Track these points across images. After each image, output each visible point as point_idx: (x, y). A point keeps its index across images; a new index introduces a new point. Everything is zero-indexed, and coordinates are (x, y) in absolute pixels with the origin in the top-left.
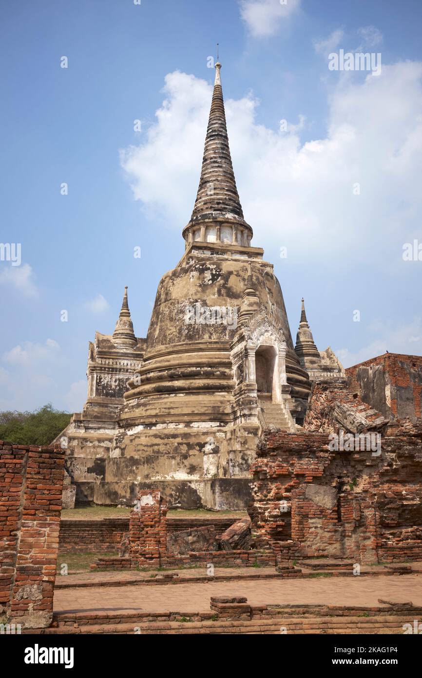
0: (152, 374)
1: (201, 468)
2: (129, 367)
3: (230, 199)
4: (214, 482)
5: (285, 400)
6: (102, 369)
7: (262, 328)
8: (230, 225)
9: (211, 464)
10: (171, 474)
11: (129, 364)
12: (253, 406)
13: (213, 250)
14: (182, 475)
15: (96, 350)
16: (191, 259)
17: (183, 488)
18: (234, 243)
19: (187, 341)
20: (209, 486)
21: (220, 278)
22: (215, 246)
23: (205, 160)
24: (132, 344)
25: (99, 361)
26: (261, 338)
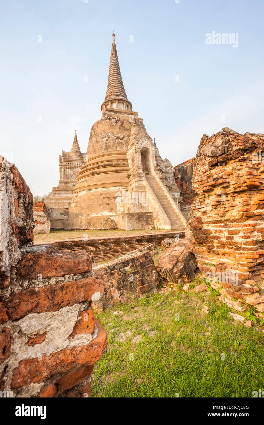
0: (89, 167)
1: (116, 209)
2: (78, 165)
3: (121, 91)
4: (123, 215)
5: (157, 173)
6: (66, 167)
7: (143, 139)
8: (122, 102)
9: (121, 207)
10: (101, 213)
11: (78, 164)
12: (141, 176)
13: (115, 112)
14: (106, 213)
15: (62, 158)
16: (105, 115)
17: (107, 219)
18: (125, 110)
19: (105, 151)
20: (121, 217)
21: (119, 122)
22: (116, 110)
23: (110, 75)
24: (80, 155)
25: (64, 163)
26: (143, 144)
